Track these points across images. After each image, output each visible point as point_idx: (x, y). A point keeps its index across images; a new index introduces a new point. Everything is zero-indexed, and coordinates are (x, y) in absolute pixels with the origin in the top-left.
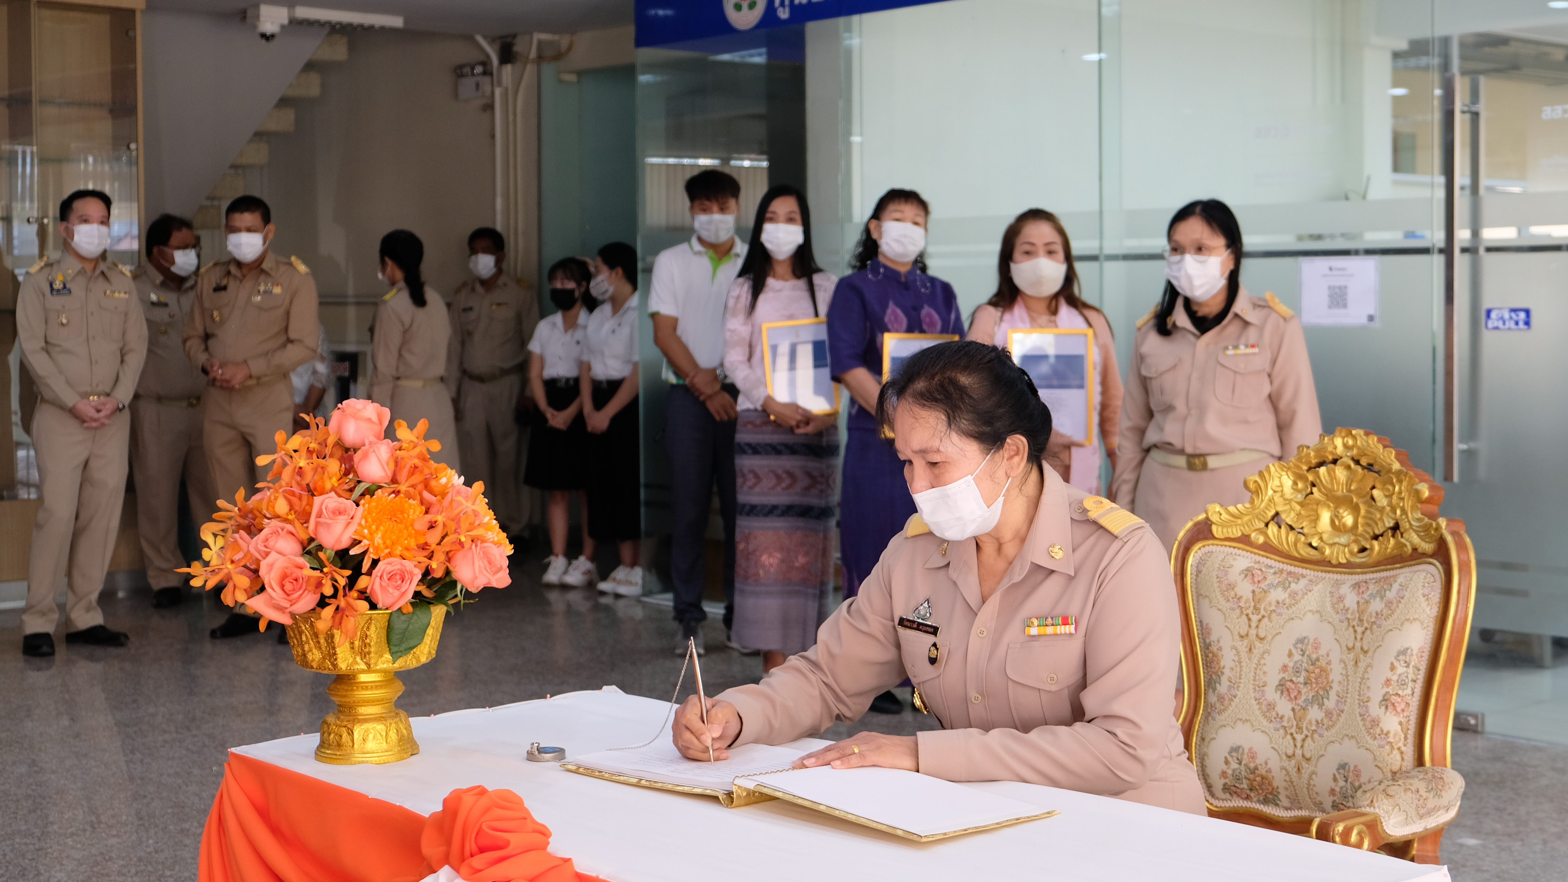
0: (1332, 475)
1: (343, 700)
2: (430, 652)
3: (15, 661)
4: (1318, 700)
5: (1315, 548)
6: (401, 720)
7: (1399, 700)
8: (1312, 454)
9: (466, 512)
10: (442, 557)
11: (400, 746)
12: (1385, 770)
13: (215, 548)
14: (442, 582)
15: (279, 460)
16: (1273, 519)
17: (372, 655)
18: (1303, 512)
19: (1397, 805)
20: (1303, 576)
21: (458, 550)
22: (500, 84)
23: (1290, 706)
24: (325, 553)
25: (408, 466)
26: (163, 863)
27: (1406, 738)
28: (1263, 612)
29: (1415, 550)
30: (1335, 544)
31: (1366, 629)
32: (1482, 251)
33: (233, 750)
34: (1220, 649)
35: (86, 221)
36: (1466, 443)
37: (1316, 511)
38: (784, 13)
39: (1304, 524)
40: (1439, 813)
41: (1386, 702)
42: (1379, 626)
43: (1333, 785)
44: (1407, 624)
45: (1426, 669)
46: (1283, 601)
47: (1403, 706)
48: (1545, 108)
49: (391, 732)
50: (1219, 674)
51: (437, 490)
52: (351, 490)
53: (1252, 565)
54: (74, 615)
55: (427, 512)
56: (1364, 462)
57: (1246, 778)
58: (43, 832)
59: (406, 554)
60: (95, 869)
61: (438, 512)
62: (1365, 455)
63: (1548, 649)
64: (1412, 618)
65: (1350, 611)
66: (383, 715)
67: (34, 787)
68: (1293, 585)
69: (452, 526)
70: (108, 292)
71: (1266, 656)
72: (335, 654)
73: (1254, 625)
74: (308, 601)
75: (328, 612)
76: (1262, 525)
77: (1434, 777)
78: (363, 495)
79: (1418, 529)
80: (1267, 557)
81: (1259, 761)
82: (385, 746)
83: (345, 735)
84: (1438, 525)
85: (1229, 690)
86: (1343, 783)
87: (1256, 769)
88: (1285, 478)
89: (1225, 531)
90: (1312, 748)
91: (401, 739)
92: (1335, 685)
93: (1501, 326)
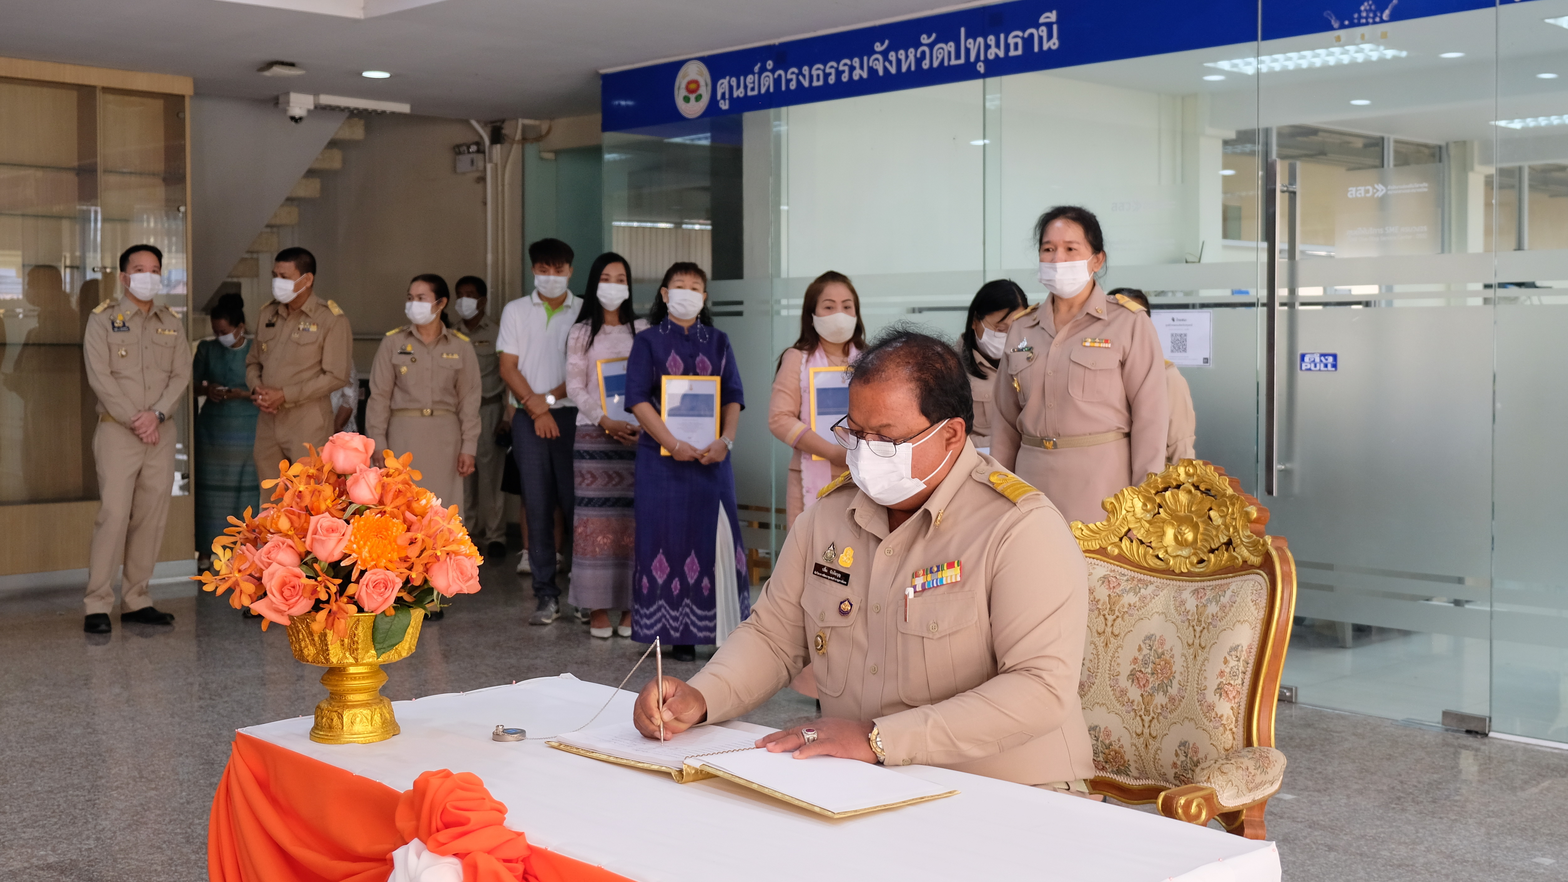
0: (1175, 497)
1: (335, 689)
2: (410, 648)
3: (78, 637)
4: (1163, 688)
5: (1161, 559)
6: (384, 706)
7: (1231, 688)
8: (1159, 480)
9: (442, 531)
10: (421, 569)
11: (383, 728)
12: (1219, 748)
13: (224, 560)
14: (421, 589)
15: (281, 483)
16: (1126, 534)
17: (360, 651)
18: (1151, 529)
19: (1230, 781)
20: (1151, 583)
21: (435, 562)
22: (491, 161)
23: (1139, 692)
24: (319, 565)
25: (393, 491)
26: (193, 812)
27: (1237, 721)
28: (1117, 613)
29: (1245, 562)
30: (1178, 556)
31: (1204, 628)
32: (1297, 304)
33: (240, 730)
35: (140, 271)
36: (1284, 464)
37: (1163, 528)
38: (725, 105)
39: (1152, 539)
40: (1265, 787)
41: (1220, 690)
42: (1215, 627)
43: (1175, 759)
44: (1238, 624)
45: (1254, 663)
46: (1134, 604)
47: (1234, 693)
48: (1350, 189)
49: (376, 716)
51: (417, 511)
52: (344, 510)
53: (1108, 573)
54: (128, 599)
55: (408, 530)
56: (1202, 487)
57: (1102, 752)
58: (93, 786)
59: (390, 565)
60: (135, 818)
61: (418, 529)
62: (1204, 481)
63: (1349, 633)
64: (1242, 620)
65: (1190, 613)
66: (369, 702)
67: (87, 746)
68: (1142, 591)
69: (429, 542)
70: (160, 330)
71: (1119, 650)
72: (327, 650)
73: (1109, 624)
74: (303, 605)
75: (322, 615)
76: (1117, 540)
77: (1261, 756)
78: (354, 514)
79: (1247, 545)
80: (1121, 567)
81: (1113, 738)
82: (370, 728)
83: (335, 719)
84: (1265, 541)
85: (1088, 678)
86: (1184, 758)
87: (1111, 744)
88: (1136, 500)
89: (1086, 544)
90: (1157, 728)
91: (384, 722)
92: (1177, 675)
93: (1313, 368)
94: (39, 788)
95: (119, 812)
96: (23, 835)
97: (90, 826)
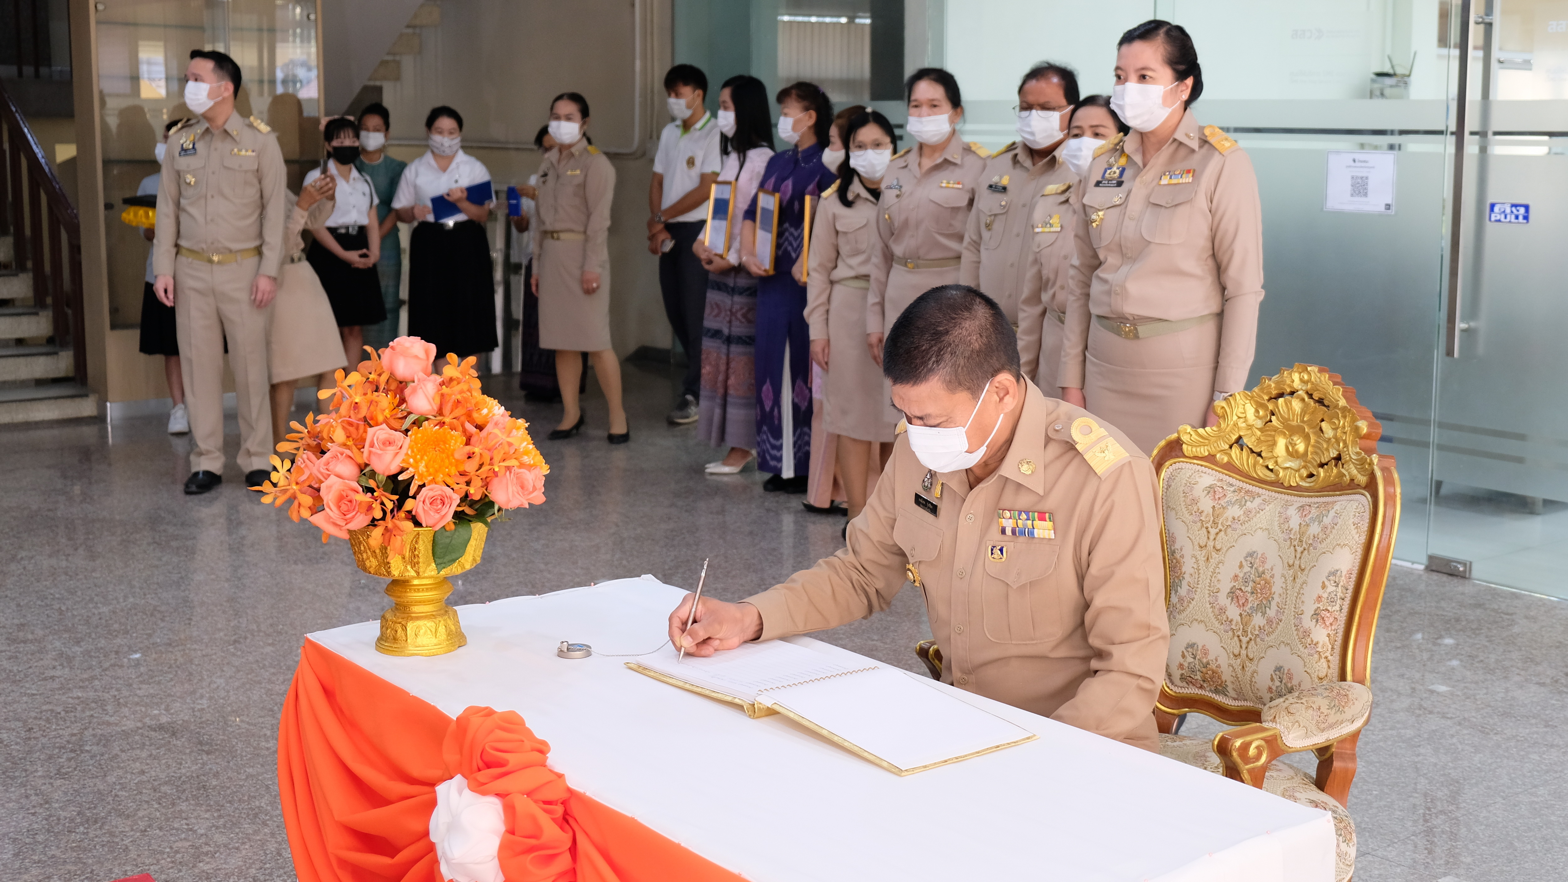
0: (1288, 404)
1: (399, 600)
2: (474, 560)
4: (1262, 608)
5: (1271, 470)
7: (1328, 615)
8: (1272, 386)
9: (501, 445)
10: (480, 483)
11: (448, 639)
12: (1313, 676)
13: (283, 471)
14: (482, 502)
15: (339, 393)
16: (1236, 441)
17: (421, 565)
18: (1262, 438)
19: (1297, 721)
20: (1259, 495)
21: (494, 477)
23: (1238, 611)
24: (376, 479)
25: (452, 401)
27: (1333, 648)
28: (1220, 527)
29: (1352, 480)
30: (1287, 468)
31: (1304, 549)
34: (1182, 556)
37: (1274, 436)
39: (1263, 448)
41: (1317, 616)
42: (1315, 549)
43: (1271, 684)
44: (1338, 548)
45: (1354, 590)
46: (1239, 517)
47: (1331, 620)
49: (440, 628)
50: (1180, 578)
51: (478, 422)
52: (402, 421)
53: (1215, 482)
55: (468, 443)
56: (1316, 396)
57: (1199, 670)
59: (448, 481)
61: (476, 443)
62: (1318, 390)
64: (1342, 544)
65: (1293, 532)
66: (434, 613)
68: (1248, 503)
69: (488, 457)
70: (235, 151)
71: (1220, 565)
72: (389, 562)
73: (1212, 537)
74: (360, 521)
75: (377, 533)
76: (1227, 447)
77: (1339, 694)
78: (414, 423)
79: (1356, 462)
80: (1230, 476)
81: (1211, 657)
82: (435, 641)
83: (400, 630)
84: (1371, 460)
85: (1188, 593)
86: (1279, 684)
87: (1208, 663)
88: (1248, 406)
89: (1194, 449)
90: (1254, 650)
91: (449, 634)
92: (1276, 596)
93: (1503, 219)
94: (158, 640)
95: (234, 669)
96: (138, 692)
97: (204, 684)
